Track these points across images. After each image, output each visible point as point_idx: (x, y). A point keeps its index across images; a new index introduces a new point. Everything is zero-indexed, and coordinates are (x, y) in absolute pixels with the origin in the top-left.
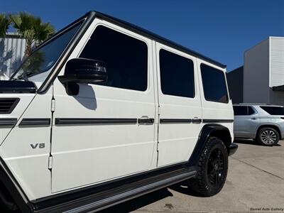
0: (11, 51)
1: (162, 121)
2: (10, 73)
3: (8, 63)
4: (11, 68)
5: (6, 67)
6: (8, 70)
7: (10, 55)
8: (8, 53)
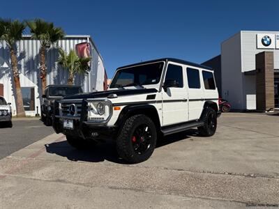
0: (24, 52)
1: (190, 100)
2: (25, 71)
3: (22, 62)
4: (25, 67)
5: (20, 65)
6: (23, 69)
7: (23, 55)
8: (21, 54)
